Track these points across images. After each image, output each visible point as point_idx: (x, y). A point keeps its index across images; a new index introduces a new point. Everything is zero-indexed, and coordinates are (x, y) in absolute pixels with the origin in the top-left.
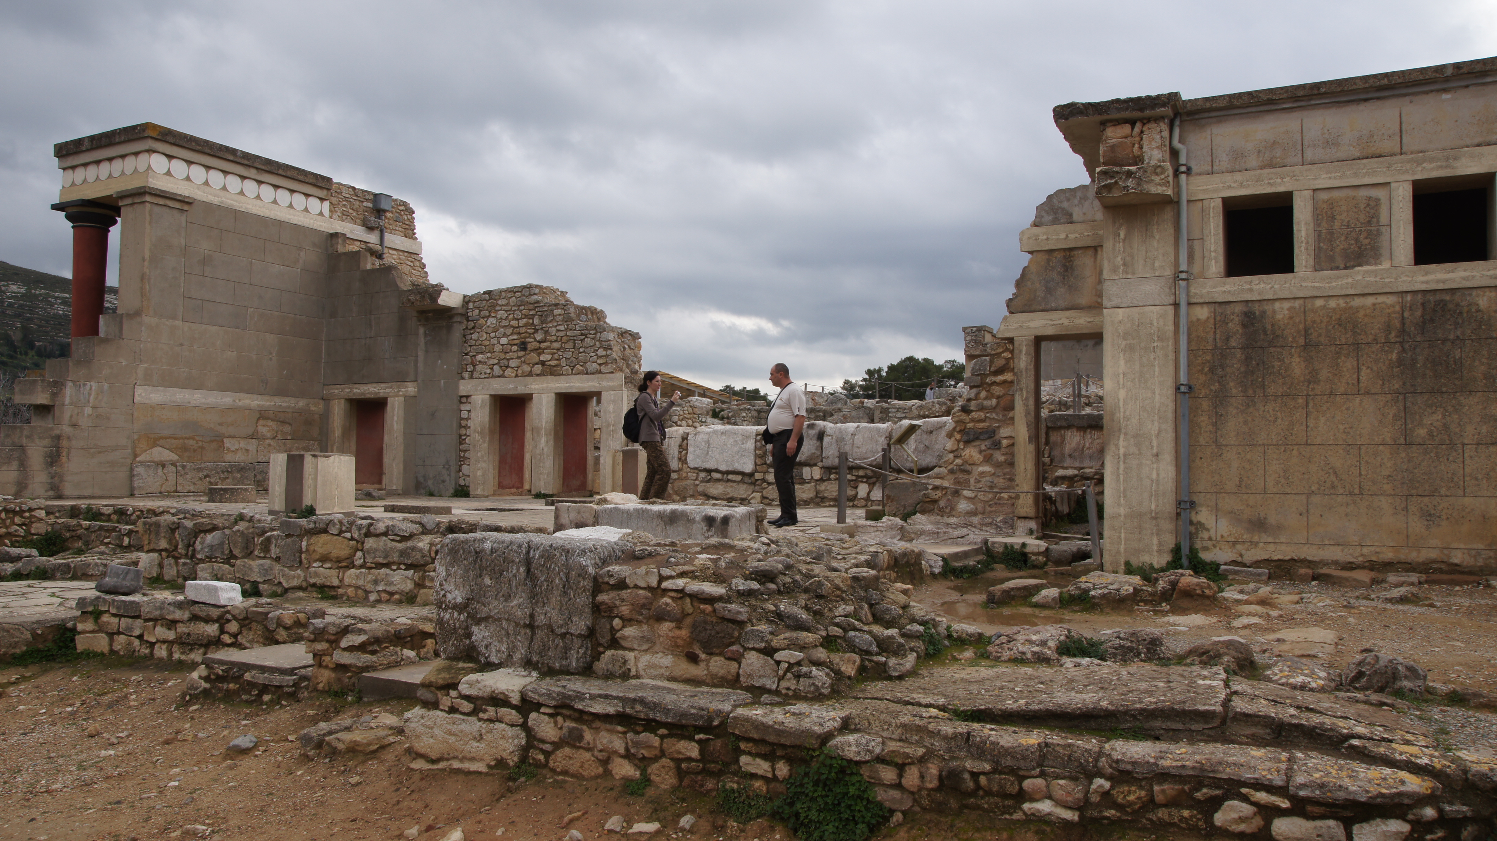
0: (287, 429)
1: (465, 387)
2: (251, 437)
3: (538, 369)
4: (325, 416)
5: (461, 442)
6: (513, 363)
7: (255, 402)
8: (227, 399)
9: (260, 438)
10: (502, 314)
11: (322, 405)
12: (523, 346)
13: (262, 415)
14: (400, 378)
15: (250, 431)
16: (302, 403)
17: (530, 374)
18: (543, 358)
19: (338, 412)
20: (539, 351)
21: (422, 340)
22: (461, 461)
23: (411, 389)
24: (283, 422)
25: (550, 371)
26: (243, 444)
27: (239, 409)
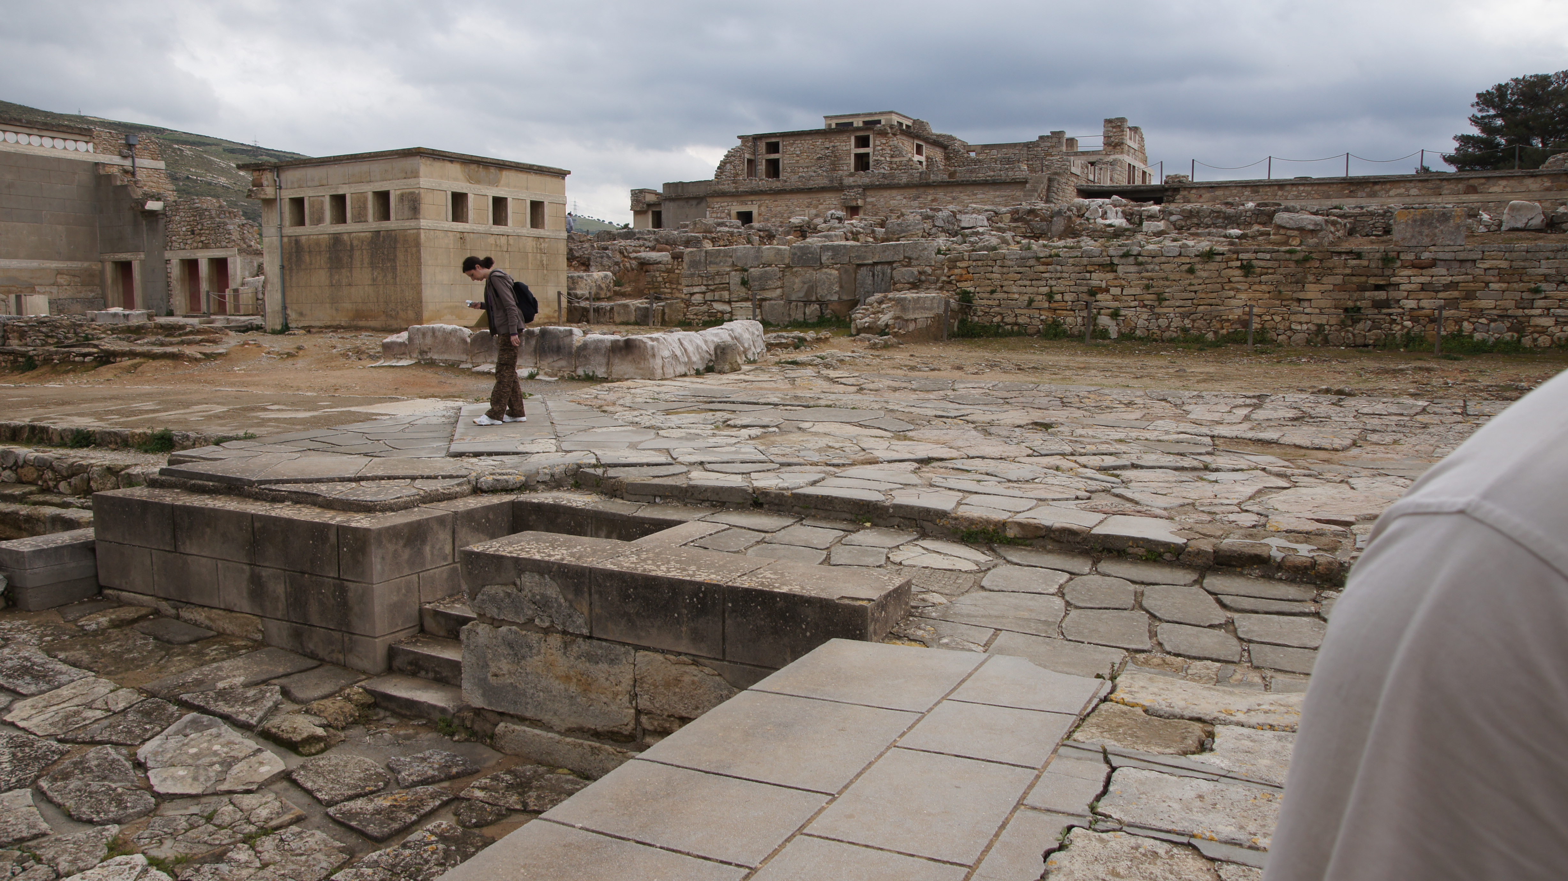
0: (77, 279)
1: (168, 255)
2: (53, 285)
3: (200, 245)
4: (102, 272)
5: (169, 286)
6: (189, 242)
7: (54, 265)
8: (35, 264)
9: (59, 286)
10: (182, 214)
11: (100, 265)
12: (193, 232)
13: (59, 272)
14: (136, 250)
15: (52, 281)
16: (86, 264)
17: (197, 248)
18: (203, 238)
19: (109, 268)
20: (200, 235)
21: (145, 229)
22: (170, 296)
23: (142, 256)
24: (74, 276)
25: (206, 246)
26: (48, 289)
27: (44, 269)
